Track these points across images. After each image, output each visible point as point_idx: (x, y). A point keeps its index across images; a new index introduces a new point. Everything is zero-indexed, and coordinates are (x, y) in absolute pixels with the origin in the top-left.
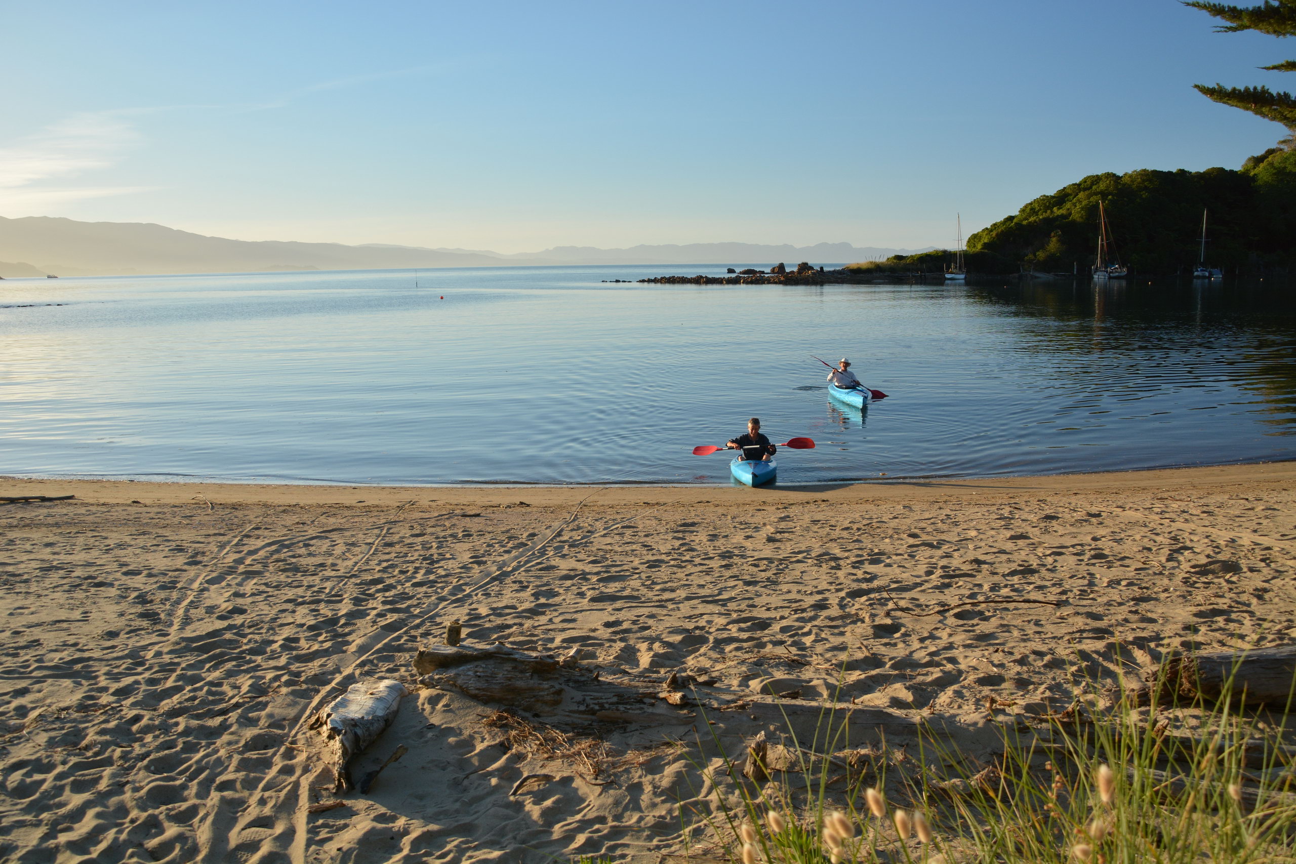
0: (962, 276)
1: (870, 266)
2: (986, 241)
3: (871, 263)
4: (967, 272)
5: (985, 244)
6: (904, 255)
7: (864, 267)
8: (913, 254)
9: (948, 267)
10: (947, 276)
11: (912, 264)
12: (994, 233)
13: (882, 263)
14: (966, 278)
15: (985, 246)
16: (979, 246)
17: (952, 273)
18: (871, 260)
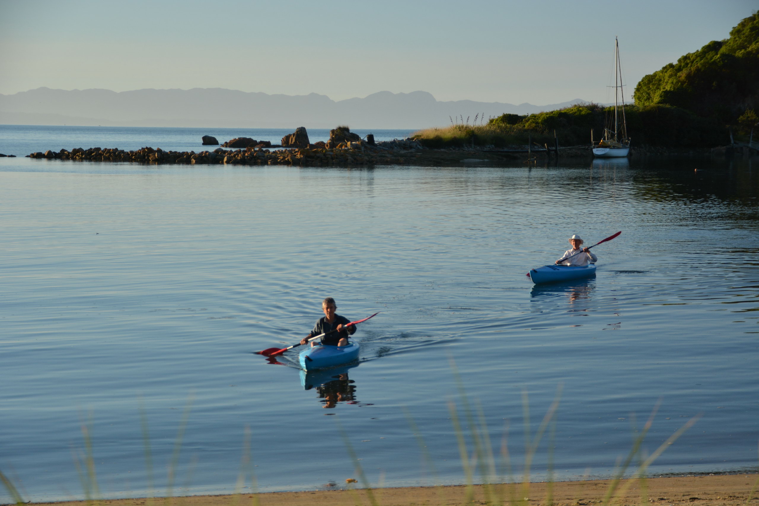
0: (624, 152)
1: (458, 134)
2: (668, 88)
3: (460, 128)
4: (633, 145)
5: (666, 93)
6: (520, 114)
7: (448, 135)
8: (537, 112)
9: (599, 136)
10: (597, 151)
11: (534, 130)
12: (683, 75)
13: (479, 129)
14: (629, 156)
15: (667, 96)
16: (656, 98)
17: (604, 146)
18: (460, 123)
